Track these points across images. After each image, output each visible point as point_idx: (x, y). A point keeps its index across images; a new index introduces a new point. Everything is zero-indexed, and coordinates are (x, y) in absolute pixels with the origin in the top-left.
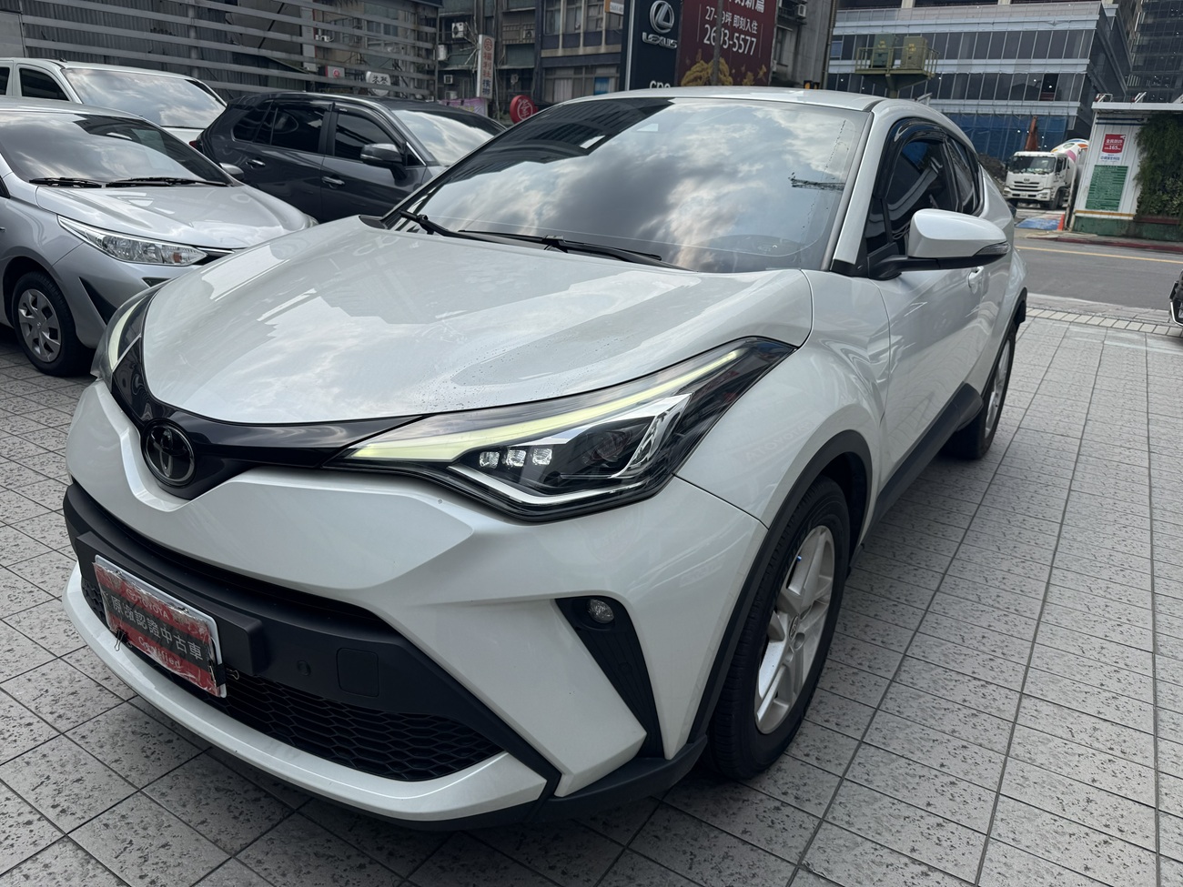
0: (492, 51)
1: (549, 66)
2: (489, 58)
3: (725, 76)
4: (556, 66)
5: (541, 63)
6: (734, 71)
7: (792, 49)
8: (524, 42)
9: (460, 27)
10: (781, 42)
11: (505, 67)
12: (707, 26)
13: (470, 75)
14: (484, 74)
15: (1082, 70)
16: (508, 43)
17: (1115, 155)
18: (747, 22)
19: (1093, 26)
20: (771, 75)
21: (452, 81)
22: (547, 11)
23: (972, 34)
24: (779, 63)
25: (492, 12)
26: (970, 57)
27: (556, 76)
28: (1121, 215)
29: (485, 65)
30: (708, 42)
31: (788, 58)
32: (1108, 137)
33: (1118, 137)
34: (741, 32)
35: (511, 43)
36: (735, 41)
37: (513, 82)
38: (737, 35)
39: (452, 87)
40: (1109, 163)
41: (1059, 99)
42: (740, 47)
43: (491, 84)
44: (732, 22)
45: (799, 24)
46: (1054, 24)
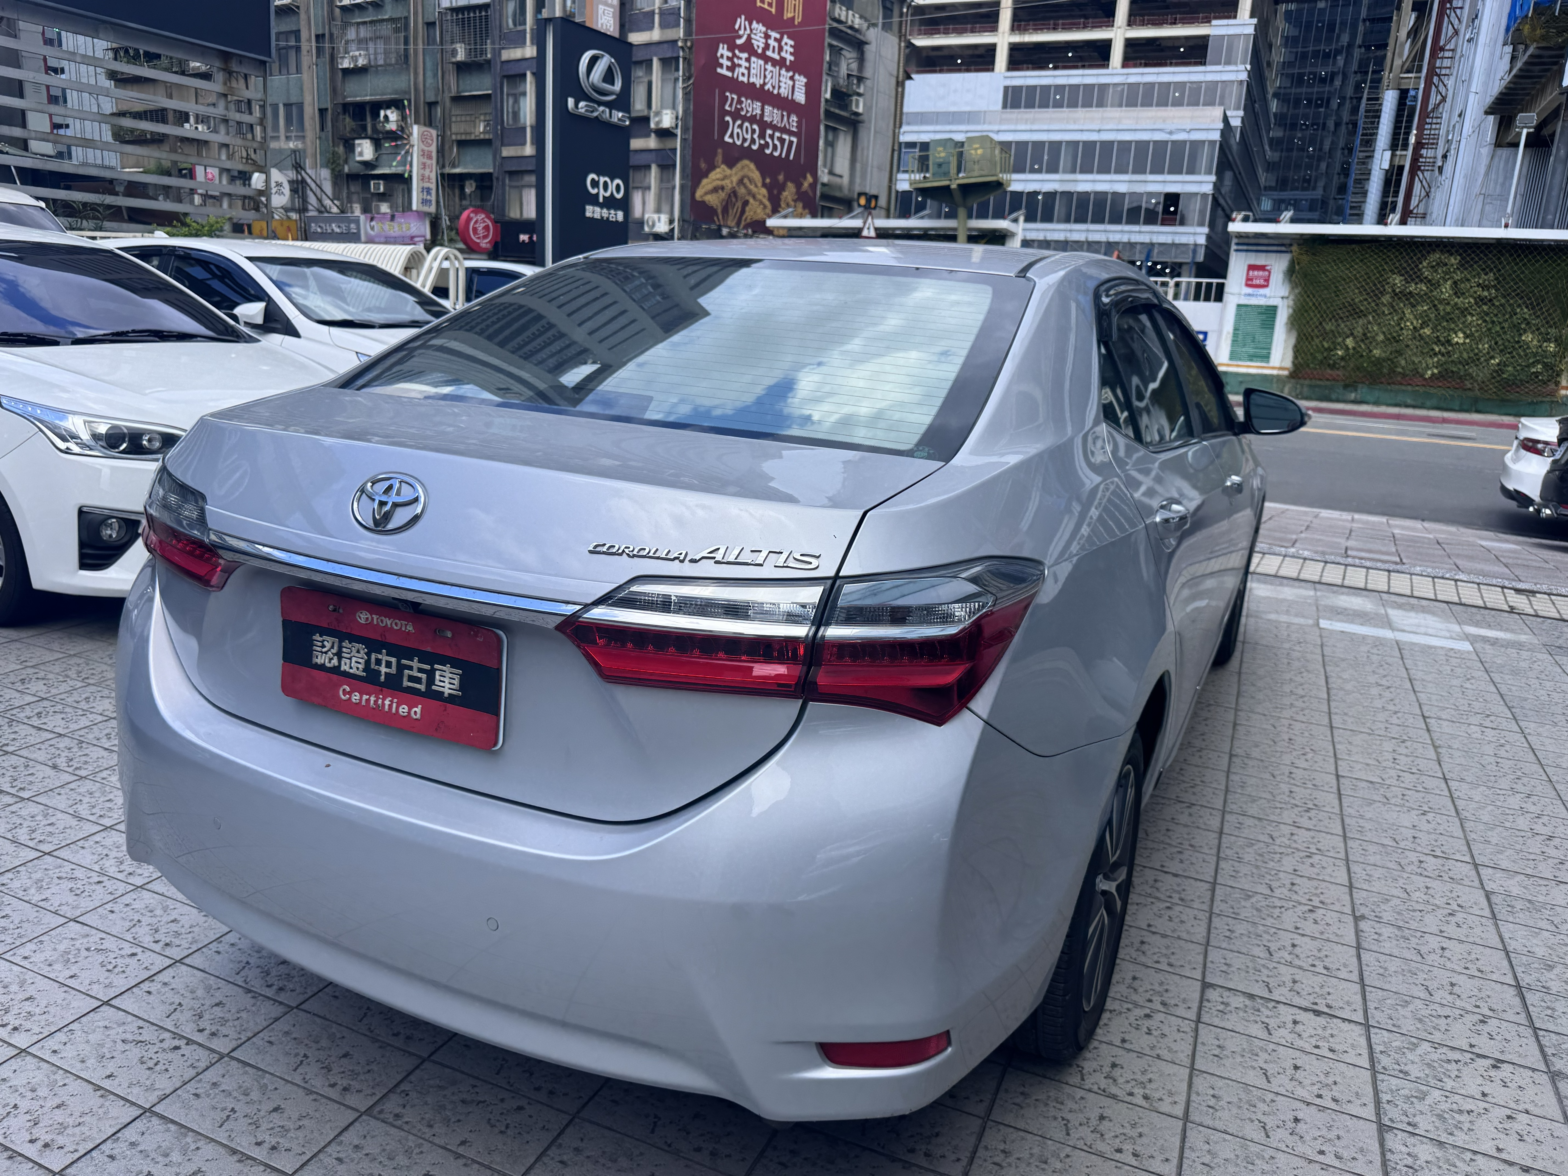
0: (433, 148)
1: (514, 169)
2: (430, 157)
3: (756, 186)
4: (523, 168)
5: (501, 165)
6: (768, 181)
7: (848, 155)
8: (482, 137)
9: (393, 115)
10: (830, 144)
11: (457, 170)
12: (728, 118)
13: (401, 180)
14: (422, 178)
15: (1208, 189)
16: (459, 138)
17: (1262, 291)
18: (783, 116)
19: (1216, 136)
20: (819, 187)
21: (382, 189)
22: (508, 95)
23: (1076, 143)
24: (831, 173)
25: (436, 95)
26: (1073, 171)
27: (523, 183)
28: (1273, 368)
29: (424, 166)
30: (731, 141)
31: (842, 165)
32: (1251, 267)
33: (1262, 268)
34: (775, 128)
35: (463, 137)
36: (768, 140)
37: (468, 190)
38: (769, 132)
39: (382, 197)
40: (1254, 301)
41: (1182, 223)
42: (775, 147)
43: (434, 192)
44: (762, 115)
45: (854, 123)
46: (1171, 133)
